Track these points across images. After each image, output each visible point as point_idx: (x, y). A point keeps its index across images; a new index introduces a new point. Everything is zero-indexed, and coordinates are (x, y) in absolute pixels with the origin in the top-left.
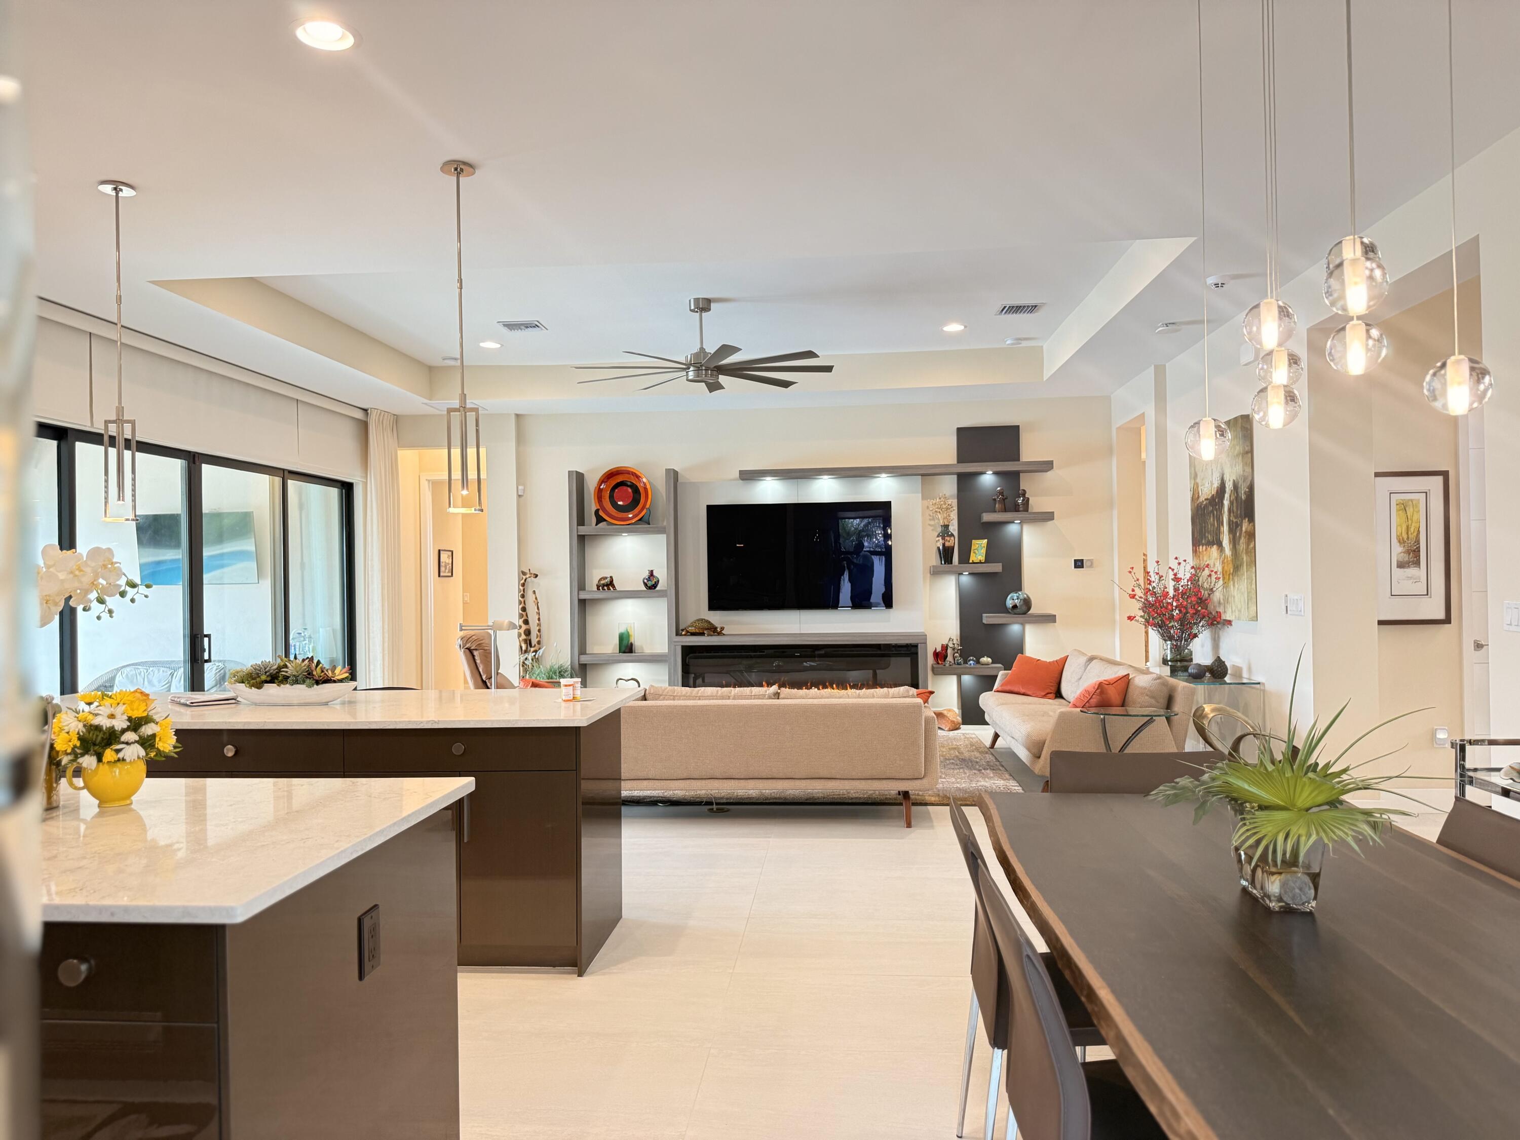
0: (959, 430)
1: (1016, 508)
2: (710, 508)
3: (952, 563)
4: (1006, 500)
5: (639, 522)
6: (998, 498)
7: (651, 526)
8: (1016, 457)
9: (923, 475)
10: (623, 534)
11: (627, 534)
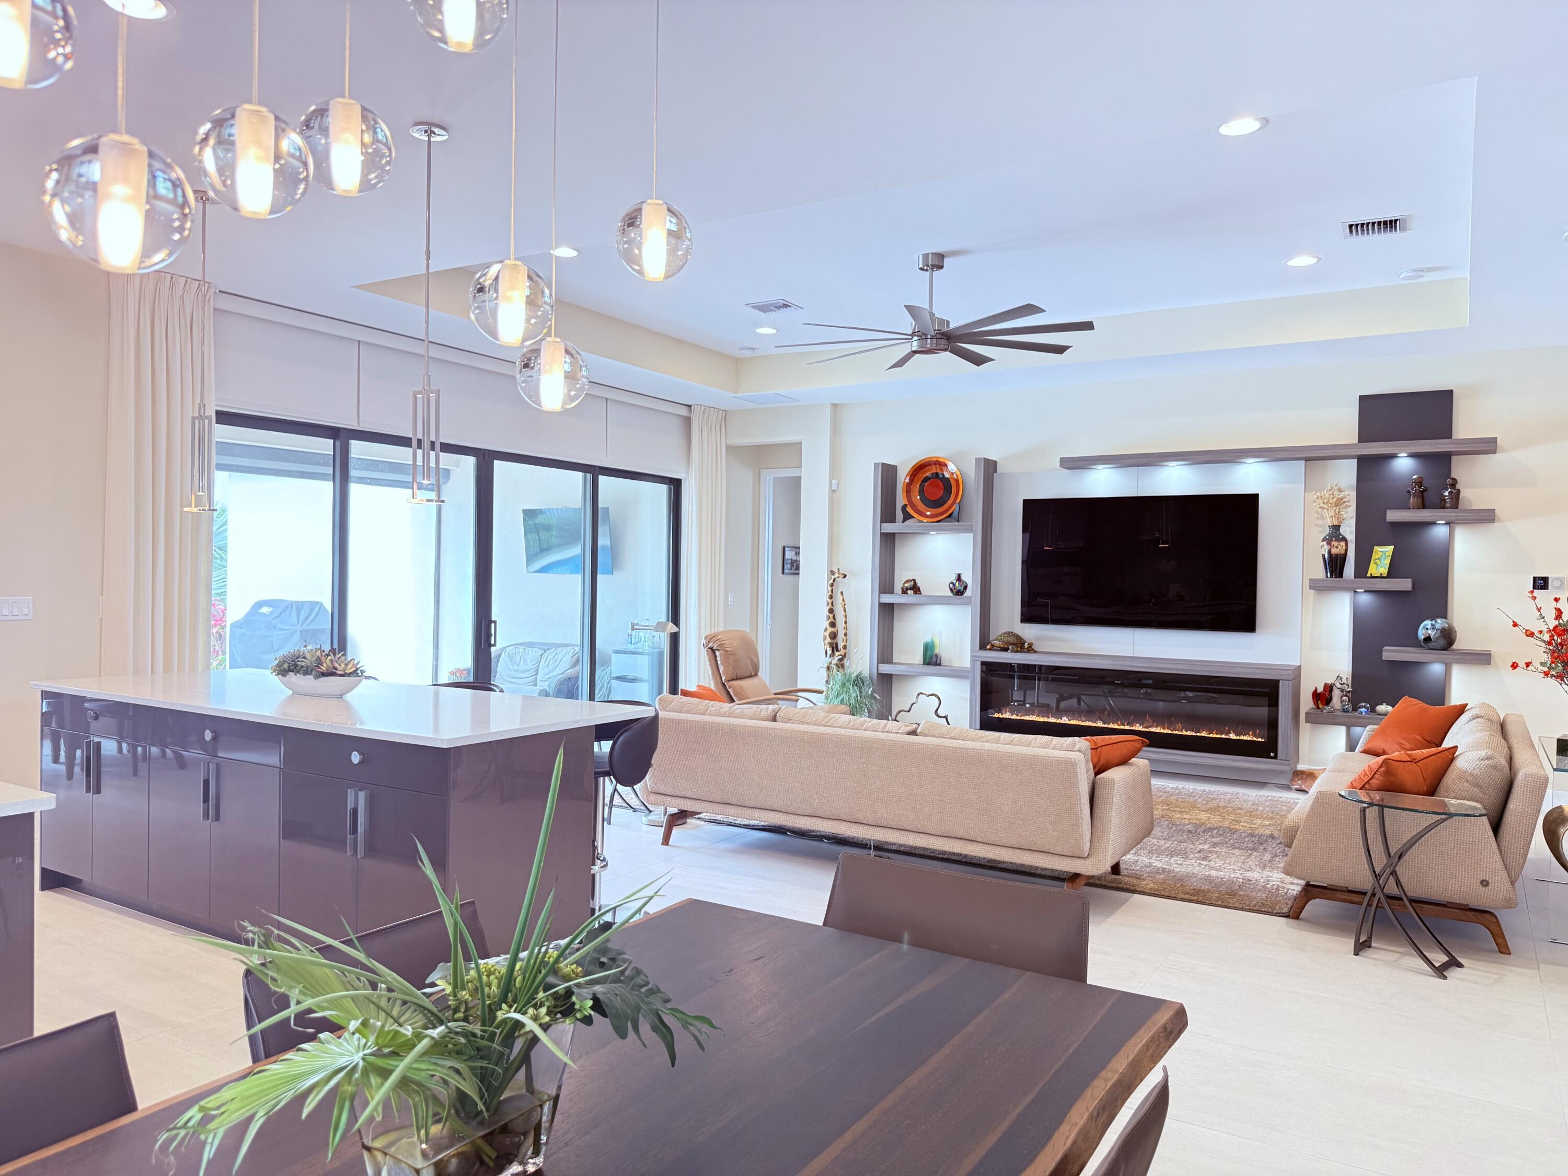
0: (1362, 399)
1: (1441, 505)
2: (1026, 502)
3: (1341, 576)
4: (1425, 494)
5: (949, 519)
6: (1412, 489)
7: (960, 523)
8: (1446, 432)
9: (1307, 460)
10: (931, 533)
11: (935, 533)
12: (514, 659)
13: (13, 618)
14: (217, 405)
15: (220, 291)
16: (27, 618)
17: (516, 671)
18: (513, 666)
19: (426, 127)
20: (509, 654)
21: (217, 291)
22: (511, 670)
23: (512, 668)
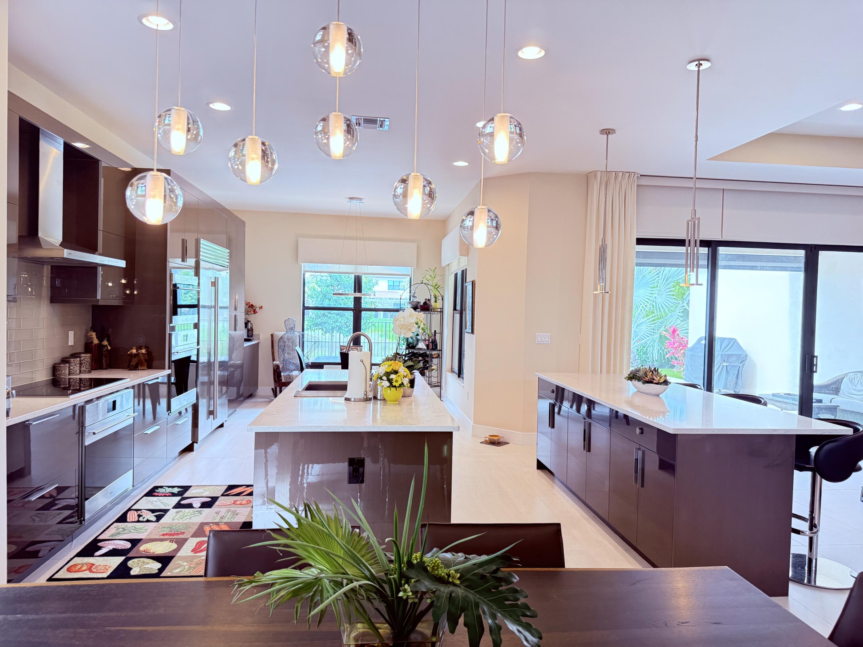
12: (853, 381)
13: (542, 343)
14: (637, 235)
15: (641, 175)
16: (548, 343)
17: (855, 390)
18: (852, 386)
19: (697, 63)
20: (849, 378)
21: (639, 176)
22: (850, 389)
23: (851, 388)
